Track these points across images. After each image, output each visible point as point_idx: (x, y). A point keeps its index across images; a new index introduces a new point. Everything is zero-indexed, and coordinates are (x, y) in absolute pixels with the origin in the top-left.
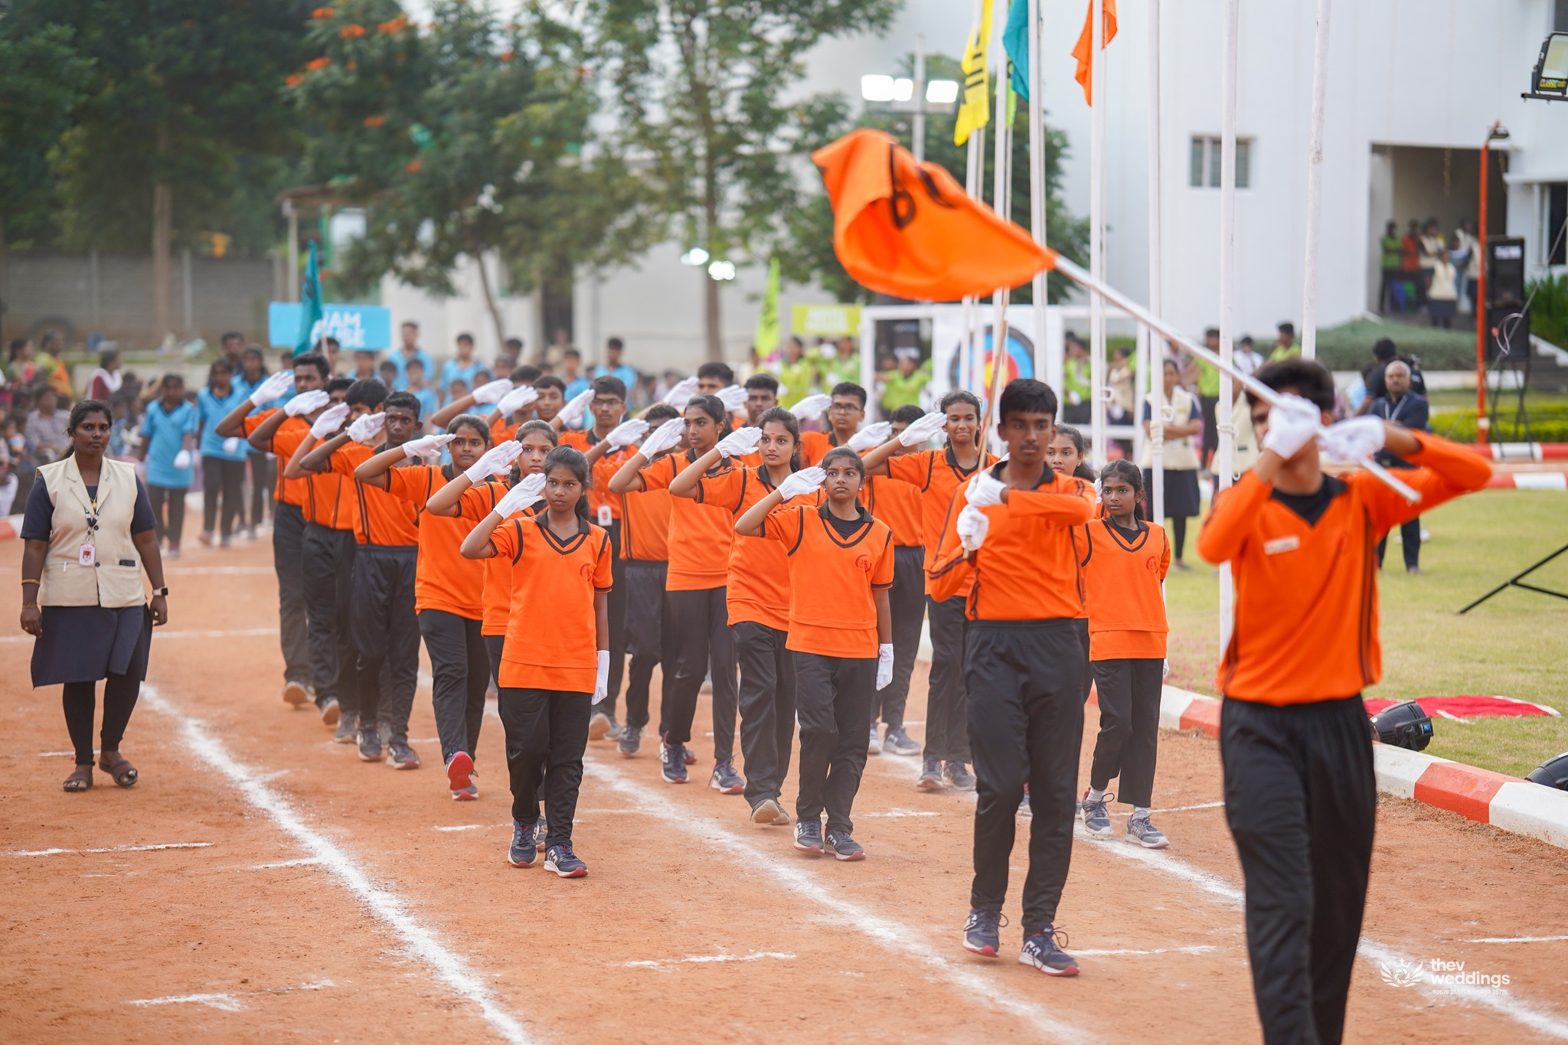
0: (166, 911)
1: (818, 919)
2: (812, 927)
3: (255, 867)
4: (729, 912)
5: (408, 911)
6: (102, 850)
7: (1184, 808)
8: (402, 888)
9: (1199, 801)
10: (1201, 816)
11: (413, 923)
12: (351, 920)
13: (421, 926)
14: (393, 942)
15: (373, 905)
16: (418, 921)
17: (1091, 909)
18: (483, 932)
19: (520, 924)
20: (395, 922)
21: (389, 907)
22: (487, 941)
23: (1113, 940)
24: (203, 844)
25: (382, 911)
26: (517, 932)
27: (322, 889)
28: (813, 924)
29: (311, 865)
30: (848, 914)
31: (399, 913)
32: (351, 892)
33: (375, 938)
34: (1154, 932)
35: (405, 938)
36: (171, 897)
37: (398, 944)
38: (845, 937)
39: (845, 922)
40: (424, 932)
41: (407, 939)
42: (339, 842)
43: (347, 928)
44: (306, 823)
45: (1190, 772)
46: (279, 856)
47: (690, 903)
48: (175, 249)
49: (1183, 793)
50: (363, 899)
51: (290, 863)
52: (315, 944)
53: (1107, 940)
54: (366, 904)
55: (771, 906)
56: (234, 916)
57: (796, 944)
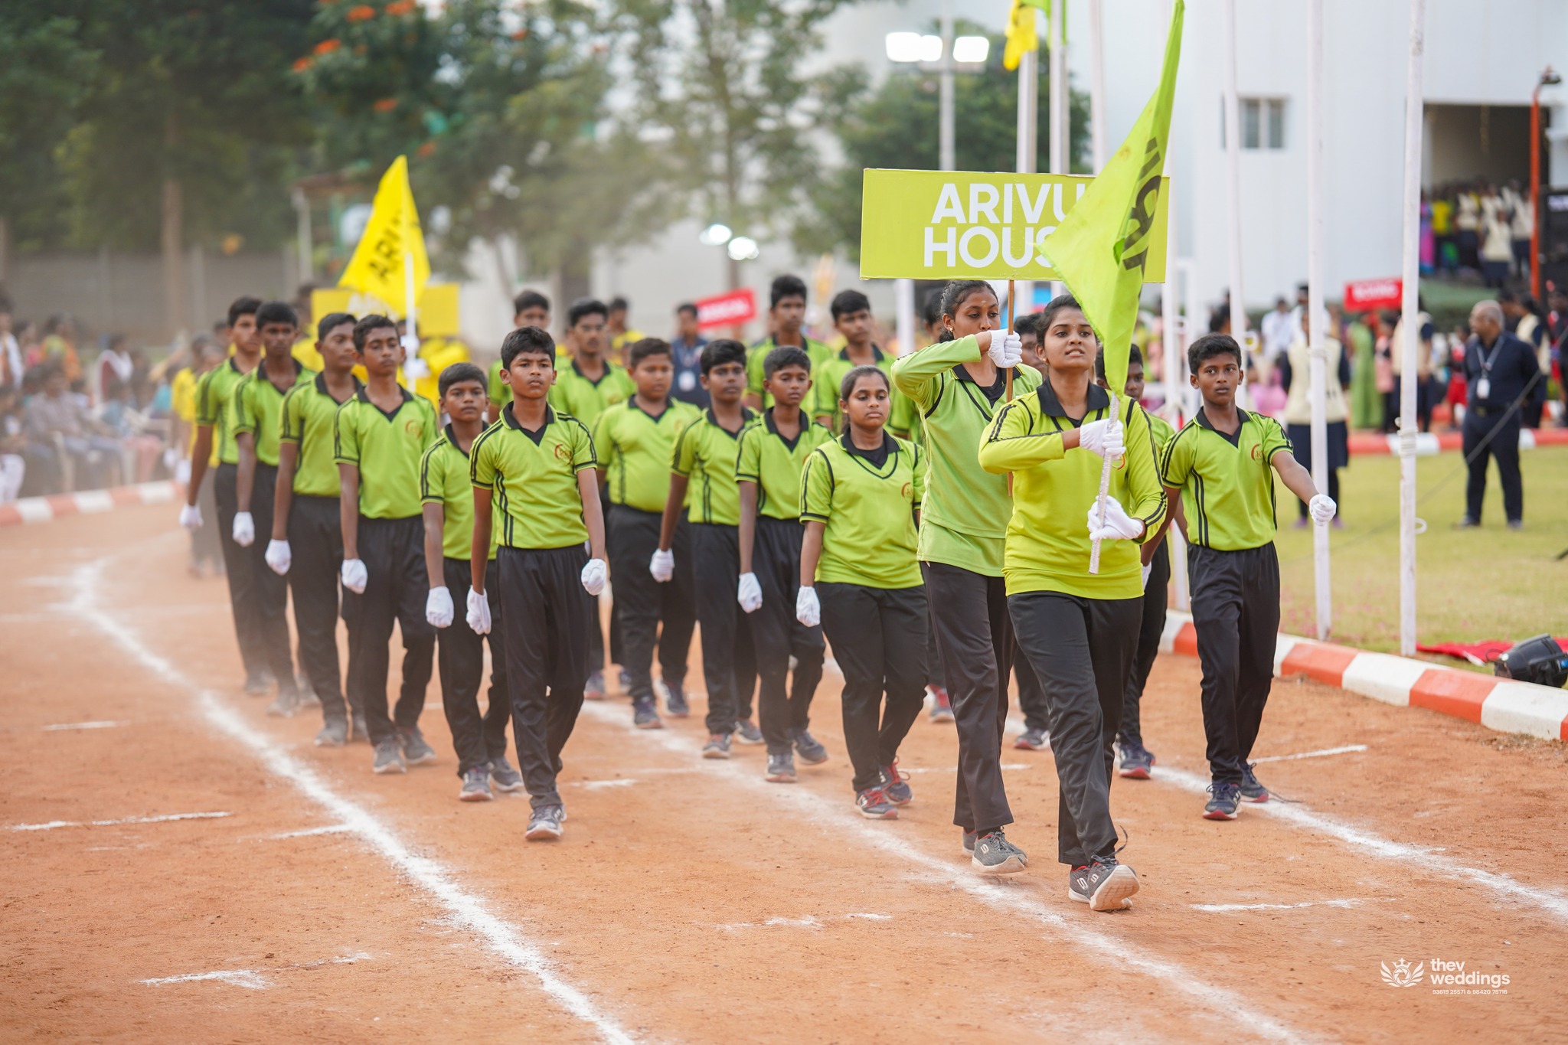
0: (181, 884)
1: (911, 877)
2: (905, 886)
3: (278, 836)
4: (810, 872)
5: (451, 878)
6: (109, 822)
7: (1300, 756)
8: (443, 854)
9: (1316, 748)
10: (1321, 764)
11: (456, 891)
12: (387, 889)
13: (466, 893)
14: (435, 911)
15: (411, 872)
16: (462, 888)
17: (1217, 861)
18: (536, 898)
19: (577, 889)
20: (437, 890)
21: (429, 874)
22: (541, 908)
23: (1249, 894)
24: (221, 814)
25: (422, 878)
26: (574, 898)
27: (354, 857)
28: (907, 882)
29: (340, 833)
30: (944, 871)
31: (441, 880)
32: (387, 860)
33: (415, 907)
34: (1293, 884)
35: (449, 906)
36: (186, 869)
37: (441, 913)
38: (945, 896)
39: (941, 879)
40: (470, 900)
41: (451, 907)
42: (370, 808)
43: (383, 897)
44: (334, 790)
45: (1301, 718)
46: (306, 824)
47: (766, 863)
48: (186, 246)
49: (1296, 739)
50: (399, 867)
51: (317, 831)
52: (347, 915)
53: (1241, 894)
54: (404, 872)
55: (856, 864)
56: (256, 887)
57: (890, 904)
